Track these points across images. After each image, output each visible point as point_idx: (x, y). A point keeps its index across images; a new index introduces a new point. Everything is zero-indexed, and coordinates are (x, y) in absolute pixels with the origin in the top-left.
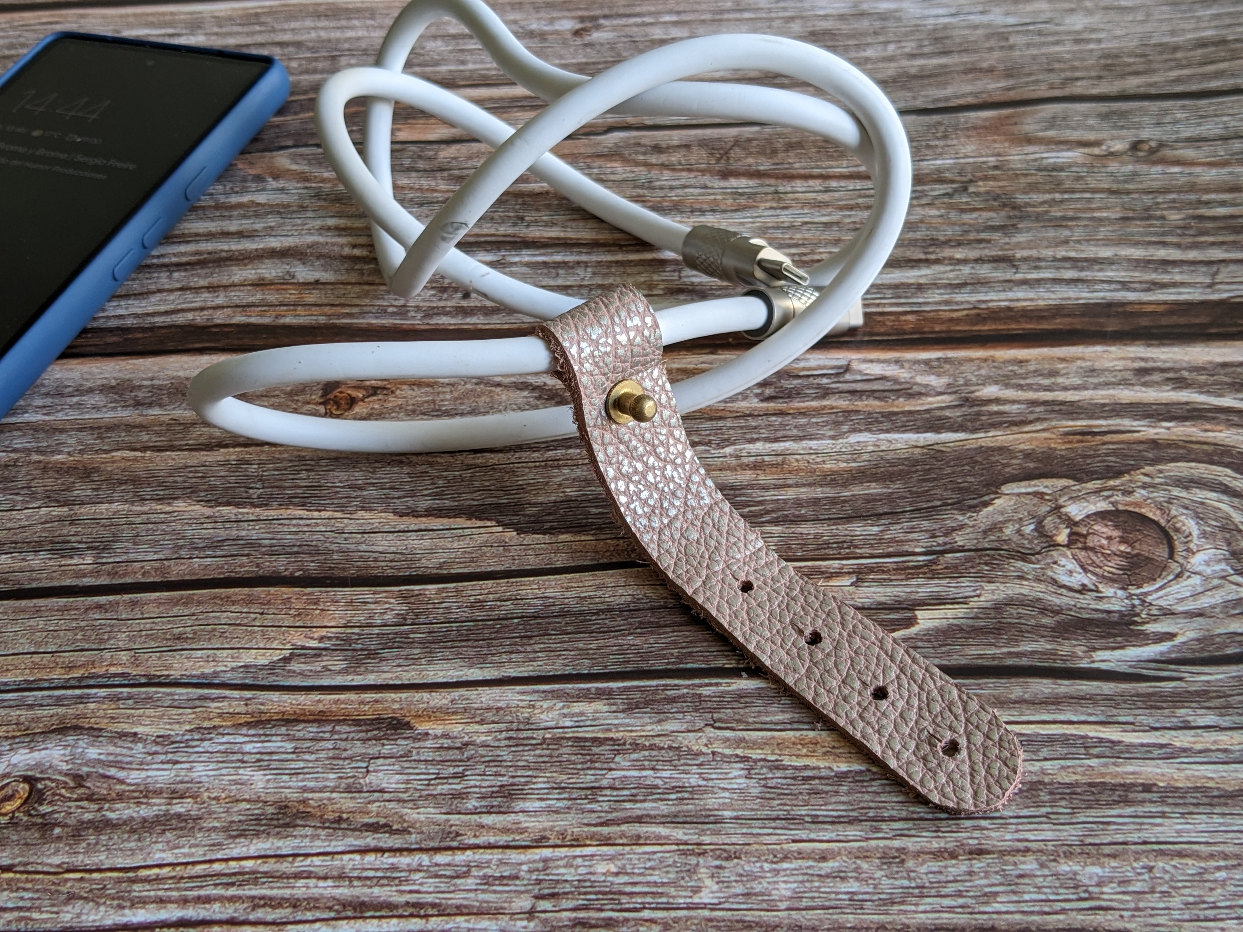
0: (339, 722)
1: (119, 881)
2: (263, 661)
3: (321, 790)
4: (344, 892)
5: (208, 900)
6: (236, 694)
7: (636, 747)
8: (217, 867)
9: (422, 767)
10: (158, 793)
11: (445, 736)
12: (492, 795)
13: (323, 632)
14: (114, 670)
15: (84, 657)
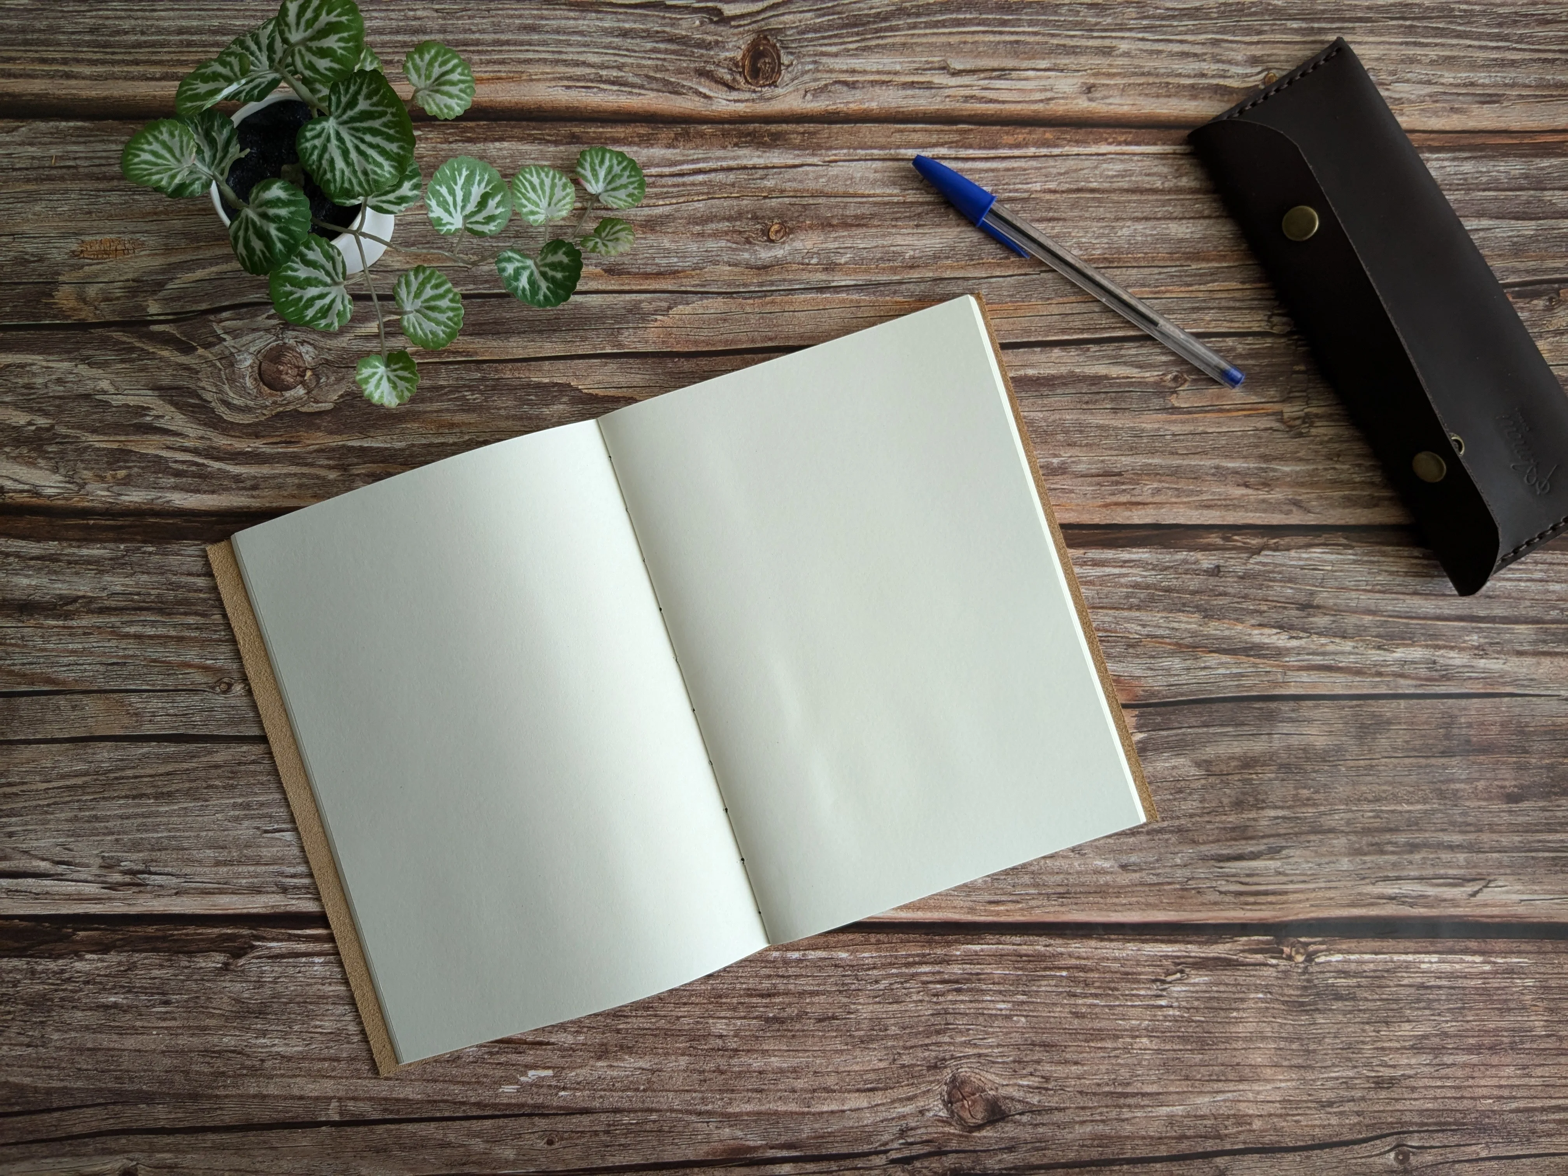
0: (637, 274)
1: (714, 193)
2: (680, 307)
3: (638, 238)
5: (674, 186)
6: (689, 289)
8: (674, 201)
10: (710, 235)
11: (587, 265)
12: (561, 235)
13: (656, 324)
14: (751, 301)
15: (768, 309)
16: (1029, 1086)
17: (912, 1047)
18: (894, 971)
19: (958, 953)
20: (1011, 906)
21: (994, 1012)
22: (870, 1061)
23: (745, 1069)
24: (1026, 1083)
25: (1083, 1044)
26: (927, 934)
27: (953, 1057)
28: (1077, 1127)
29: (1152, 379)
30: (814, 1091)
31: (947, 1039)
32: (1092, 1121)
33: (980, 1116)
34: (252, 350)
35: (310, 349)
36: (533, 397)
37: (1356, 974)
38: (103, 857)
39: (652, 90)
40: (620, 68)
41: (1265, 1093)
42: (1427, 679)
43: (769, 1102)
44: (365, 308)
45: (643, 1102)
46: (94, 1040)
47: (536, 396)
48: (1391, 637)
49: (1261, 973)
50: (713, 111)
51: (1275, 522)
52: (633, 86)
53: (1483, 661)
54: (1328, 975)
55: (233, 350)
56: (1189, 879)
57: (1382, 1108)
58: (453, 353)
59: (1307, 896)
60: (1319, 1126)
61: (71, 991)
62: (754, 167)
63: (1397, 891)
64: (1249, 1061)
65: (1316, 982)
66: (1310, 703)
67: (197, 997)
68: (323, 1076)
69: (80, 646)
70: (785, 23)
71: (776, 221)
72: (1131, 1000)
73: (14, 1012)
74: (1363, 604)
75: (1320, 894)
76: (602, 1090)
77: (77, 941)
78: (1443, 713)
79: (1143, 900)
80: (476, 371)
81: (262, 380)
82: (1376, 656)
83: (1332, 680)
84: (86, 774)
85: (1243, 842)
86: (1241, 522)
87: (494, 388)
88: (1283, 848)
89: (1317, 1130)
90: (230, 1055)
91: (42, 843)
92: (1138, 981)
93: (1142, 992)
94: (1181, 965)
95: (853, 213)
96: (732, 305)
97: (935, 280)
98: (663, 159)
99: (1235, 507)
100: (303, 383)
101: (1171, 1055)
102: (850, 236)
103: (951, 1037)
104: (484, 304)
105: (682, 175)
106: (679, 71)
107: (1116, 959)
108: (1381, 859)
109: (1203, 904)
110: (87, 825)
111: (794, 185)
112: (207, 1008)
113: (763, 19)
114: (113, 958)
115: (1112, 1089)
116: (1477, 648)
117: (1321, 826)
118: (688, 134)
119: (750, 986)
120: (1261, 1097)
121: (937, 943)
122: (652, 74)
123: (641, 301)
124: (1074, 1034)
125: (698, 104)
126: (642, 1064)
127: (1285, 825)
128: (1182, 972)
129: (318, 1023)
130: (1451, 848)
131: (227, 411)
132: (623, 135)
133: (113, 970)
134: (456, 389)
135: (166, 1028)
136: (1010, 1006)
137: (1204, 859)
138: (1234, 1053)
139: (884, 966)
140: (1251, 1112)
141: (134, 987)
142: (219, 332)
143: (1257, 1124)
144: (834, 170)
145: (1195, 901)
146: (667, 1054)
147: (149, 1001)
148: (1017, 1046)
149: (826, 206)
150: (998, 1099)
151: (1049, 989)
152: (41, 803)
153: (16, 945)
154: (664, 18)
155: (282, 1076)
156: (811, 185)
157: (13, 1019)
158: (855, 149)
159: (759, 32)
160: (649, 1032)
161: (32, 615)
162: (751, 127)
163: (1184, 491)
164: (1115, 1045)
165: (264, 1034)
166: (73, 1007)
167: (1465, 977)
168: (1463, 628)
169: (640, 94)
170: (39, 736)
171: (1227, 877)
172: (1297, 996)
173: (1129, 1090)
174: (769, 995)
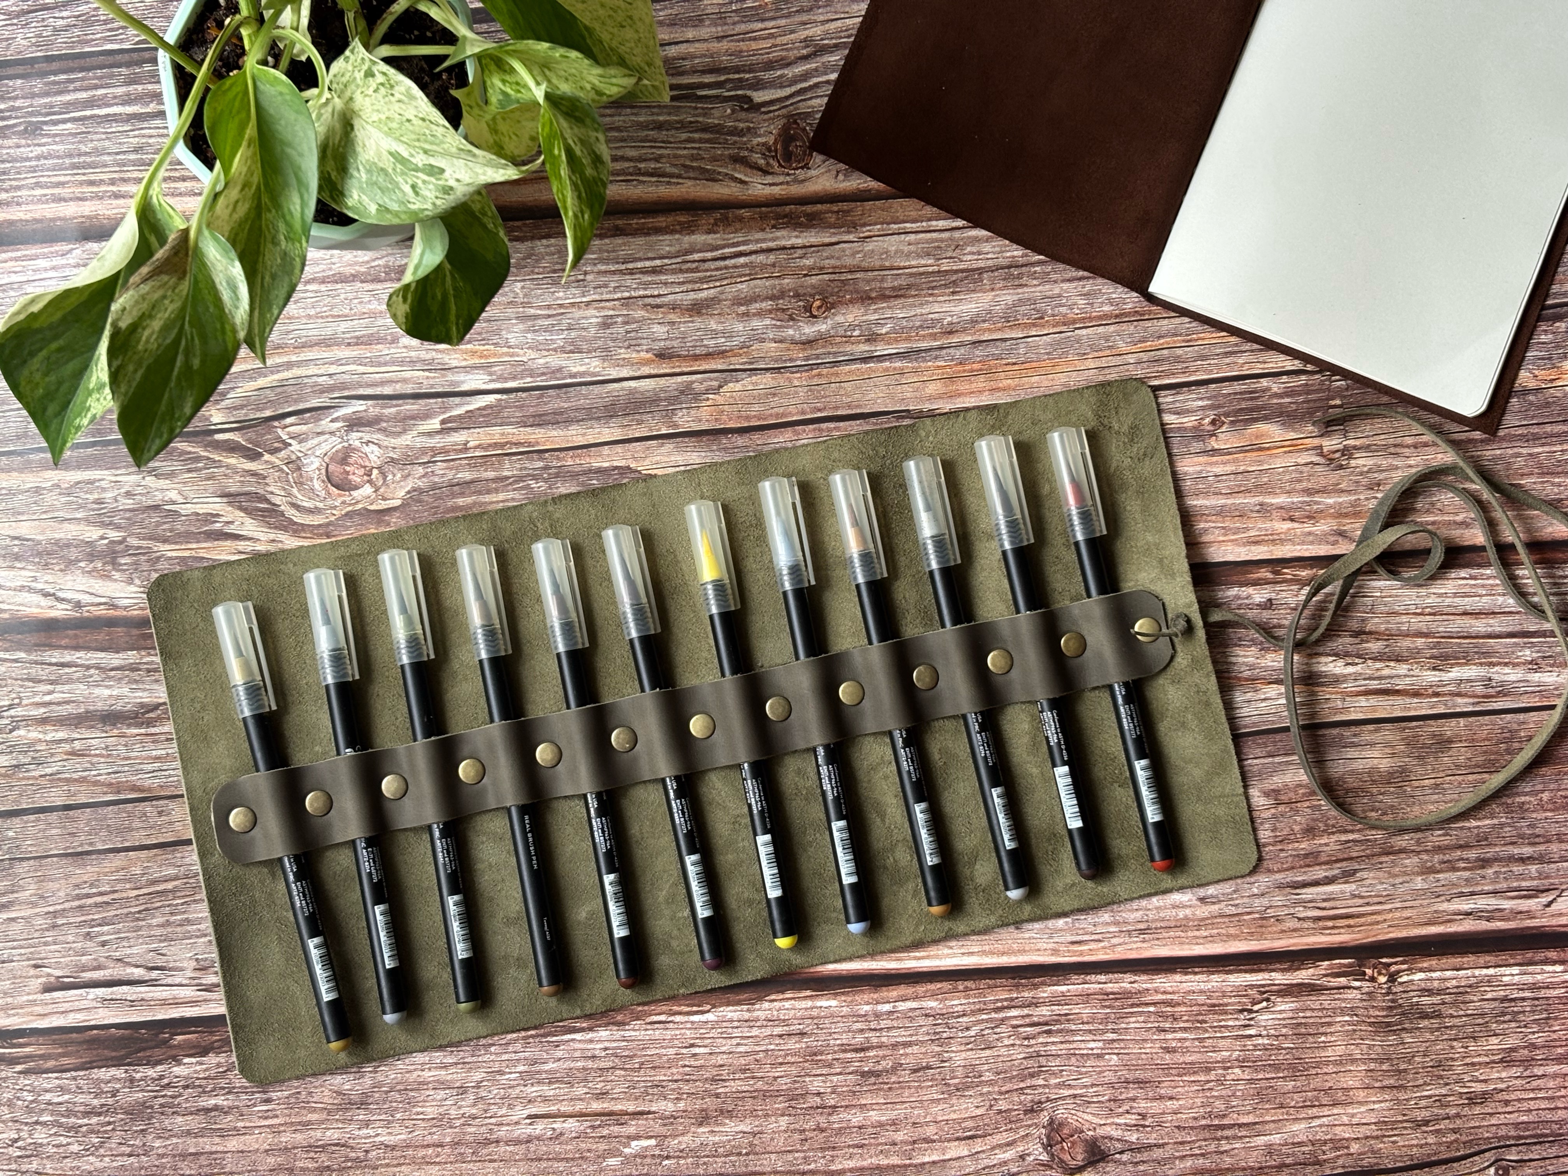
0: (687, 356)
1: (756, 274)
2: (731, 385)
3: (685, 322)
4: (663, 278)
5: (717, 269)
6: (738, 367)
7: (555, 350)
8: (718, 284)
9: (645, 335)
10: (754, 315)
11: (638, 351)
12: (612, 324)
13: (708, 403)
14: (798, 375)
15: (816, 381)
16: (1126, 1125)
17: (1007, 1092)
18: (984, 1017)
19: (1045, 995)
20: (1093, 946)
21: (1085, 1052)
22: (967, 1109)
23: (844, 1125)
24: (1123, 1121)
25: (1176, 1078)
26: (1014, 978)
27: (1048, 1100)
28: (1177, 1162)
29: (1190, 424)
30: (914, 1142)
31: (1041, 1082)
32: (1192, 1155)
33: (1080, 1157)
34: (318, 453)
35: (375, 448)
36: (595, 482)
37: (1439, 992)
38: (197, 960)
39: (689, 178)
40: (657, 159)
41: (1359, 1116)
42: (1484, 697)
43: (871, 1157)
44: (426, 405)
45: (747, 1166)
46: (196, 1145)
47: (598, 480)
48: (1445, 657)
49: (1345, 996)
50: (749, 195)
51: (1322, 553)
52: (671, 176)
53: (1537, 674)
54: (1412, 994)
55: (300, 455)
56: (1268, 908)
57: (1477, 1124)
58: (516, 444)
59: (1384, 917)
60: (1417, 1146)
61: (172, 1097)
62: (793, 247)
63: (1473, 906)
64: (1341, 1085)
65: (1400, 1001)
66: (1371, 727)
67: (299, 1093)
68: (428, 1163)
69: (163, 752)
70: (814, 107)
71: (817, 297)
72: (1220, 1032)
73: (114, 1122)
74: (1414, 627)
75: (1397, 915)
76: (704, 1156)
77: (175, 1046)
78: (1502, 728)
79: (1224, 931)
80: (539, 460)
81: (330, 481)
82: (1431, 677)
83: (1391, 703)
84: (176, 878)
85: (1317, 868)
86: (1289, 555)
87: (557, 475)
88: (1355, 871)
89: (1415, 1149)
90: (334, 1148)
91: (135, 950)
92: (1226, 1013)
93: (1231, 1023)
94: (1266, 994)
95: (890, 285)
96: (781, 379)
97: (974, 343)
98: (704, 245)
99: (1282, 541)
100: (370, 482)
101: (1264, 1084)
102: (889, 307)
103: (1045, 1079)
104: (542, 396)
105: (724, 258)
106: (714, 159)
107: (1201, 992)
108: (1453, 876)
109: (1283, 931)
110: (179, 929)
111: (833, 262)
112: (308, 1102)
113: (792, 104)
114: (212, 1059)
115: (1208, 1122)
116: (1531, 663)
117: (1392, 847)
118: (727, 218)
119: (845, 1042)
120: (1355, 1121)
121: (1023, 986)
122: (688, 163)
123: (693, 382)
124: (1166, 1069)
125: (735, 189)
126: (742, 1127)
127: (1357, 848)
128: (1268, 1000)
129: (419, 1109)
130: (1522, 860)
131: (298, 514)
132: (664, 224)
133: (212, 1073)
134: (520, 479)
135: (268, 1126)
136: (1100, 1044)
137: (1281, 887)
138: (1326, 1077)
139: (973, 1013)
140: (1347, 1136)
141: (234, 1088)
142: (285, 437)
143: (1355, 1148)
144: (869, 246)
145: (1275, 929)
146: (767, 1116)
147: (250, 1100)
148: (1111, 1085)
149: (864, 280)
150: (1096, 1139)
151: (1137, 1025)
152: (133, 910)
153: (114, 1054)
154: (696, 108)
155: (387, 1165)
156: (848, 261)
157: (113, 1129)
158: (888, 224)
159: (789, 116)
160: (747, 1094)
161: (114, 725)
162: (787, 209)
163: (1231, 529)
164: (1208, 1078)
165: (367, 1124)
166: (173, 1113)
167: (1548, 987)
168: (1516, 644)
169: (678, 183)
170: (127, 844)
171: (1304, 903)
172: (1383, 1016)
173: (1226, 1121)
174: (863, 1050)
